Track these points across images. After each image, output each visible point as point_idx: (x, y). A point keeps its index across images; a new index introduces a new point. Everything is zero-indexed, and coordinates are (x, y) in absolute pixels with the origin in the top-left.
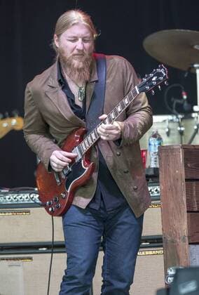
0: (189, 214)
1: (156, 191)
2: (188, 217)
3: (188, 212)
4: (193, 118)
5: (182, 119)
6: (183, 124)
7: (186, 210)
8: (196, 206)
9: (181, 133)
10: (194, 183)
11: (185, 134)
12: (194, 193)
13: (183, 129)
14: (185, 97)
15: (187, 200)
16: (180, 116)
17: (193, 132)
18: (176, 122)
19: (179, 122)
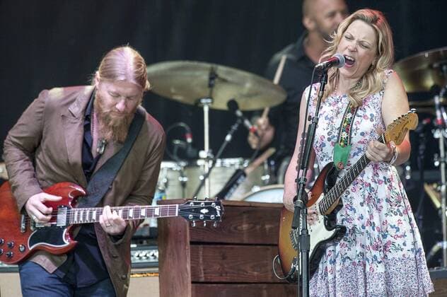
0: (194, 285)
1: (153, 255)
2: (192, 289)
3: (192, 282)
4: (198, 166)
5: (185, 167)
6: (185, 173)
7: (189, 279)
8: (203, 275)
9: (183, 184)
10: (201, 247)
11: (189, 185)
12: (201, 259)
13: (185, 179)
14: (189, 140)
15: (192, 267)
16: (183, 164)
17: (198, 183)
18: (176, 170)
19: (180, 171)
